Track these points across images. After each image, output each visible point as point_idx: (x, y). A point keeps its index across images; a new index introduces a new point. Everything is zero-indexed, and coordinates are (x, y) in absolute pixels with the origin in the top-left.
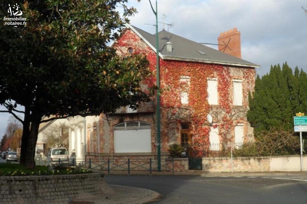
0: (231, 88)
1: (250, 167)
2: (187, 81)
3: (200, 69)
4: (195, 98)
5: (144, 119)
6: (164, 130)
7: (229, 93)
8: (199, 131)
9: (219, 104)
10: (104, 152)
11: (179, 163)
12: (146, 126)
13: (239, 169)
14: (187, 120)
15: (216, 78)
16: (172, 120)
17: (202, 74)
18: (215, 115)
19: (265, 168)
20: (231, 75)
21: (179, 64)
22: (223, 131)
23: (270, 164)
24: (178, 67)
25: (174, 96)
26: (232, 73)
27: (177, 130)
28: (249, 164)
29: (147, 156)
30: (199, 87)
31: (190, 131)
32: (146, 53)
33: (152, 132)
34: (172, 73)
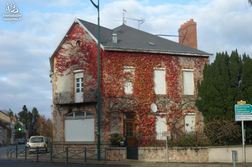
0: (180, 77)
1: (186, 158)
2: (132, 71)
3: (145, 59)
4: (140, 87)
5: (88, 109)
6: (105, 119)
7: (178, 82)
8: (144, 120)
9: (167, 94)
10: (56, 141)
11: (118, 152)
12: (91, 116)
13: (175, 159)
14: (131, 110)
15: (163, 67)
16: (114, 109)
17: (148, 64)
18: (162, 104)
19: (203, 159)
20: (181, 64)
21: (122, 54)
22: (171, 120)
23: (209, 154)
24: (121, 58)
25: (116, 86)
26: (182, 62)
27: (119, 120)
28: (186, 154)
29: (91, 144)
30: (144, 77)
31: (134, 120)
32: (91, 45)
33: (96, 122)
34: (115, 64)
